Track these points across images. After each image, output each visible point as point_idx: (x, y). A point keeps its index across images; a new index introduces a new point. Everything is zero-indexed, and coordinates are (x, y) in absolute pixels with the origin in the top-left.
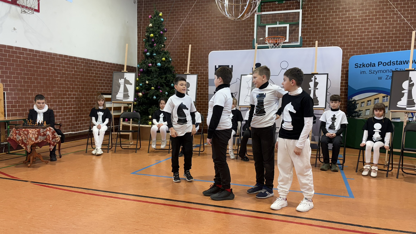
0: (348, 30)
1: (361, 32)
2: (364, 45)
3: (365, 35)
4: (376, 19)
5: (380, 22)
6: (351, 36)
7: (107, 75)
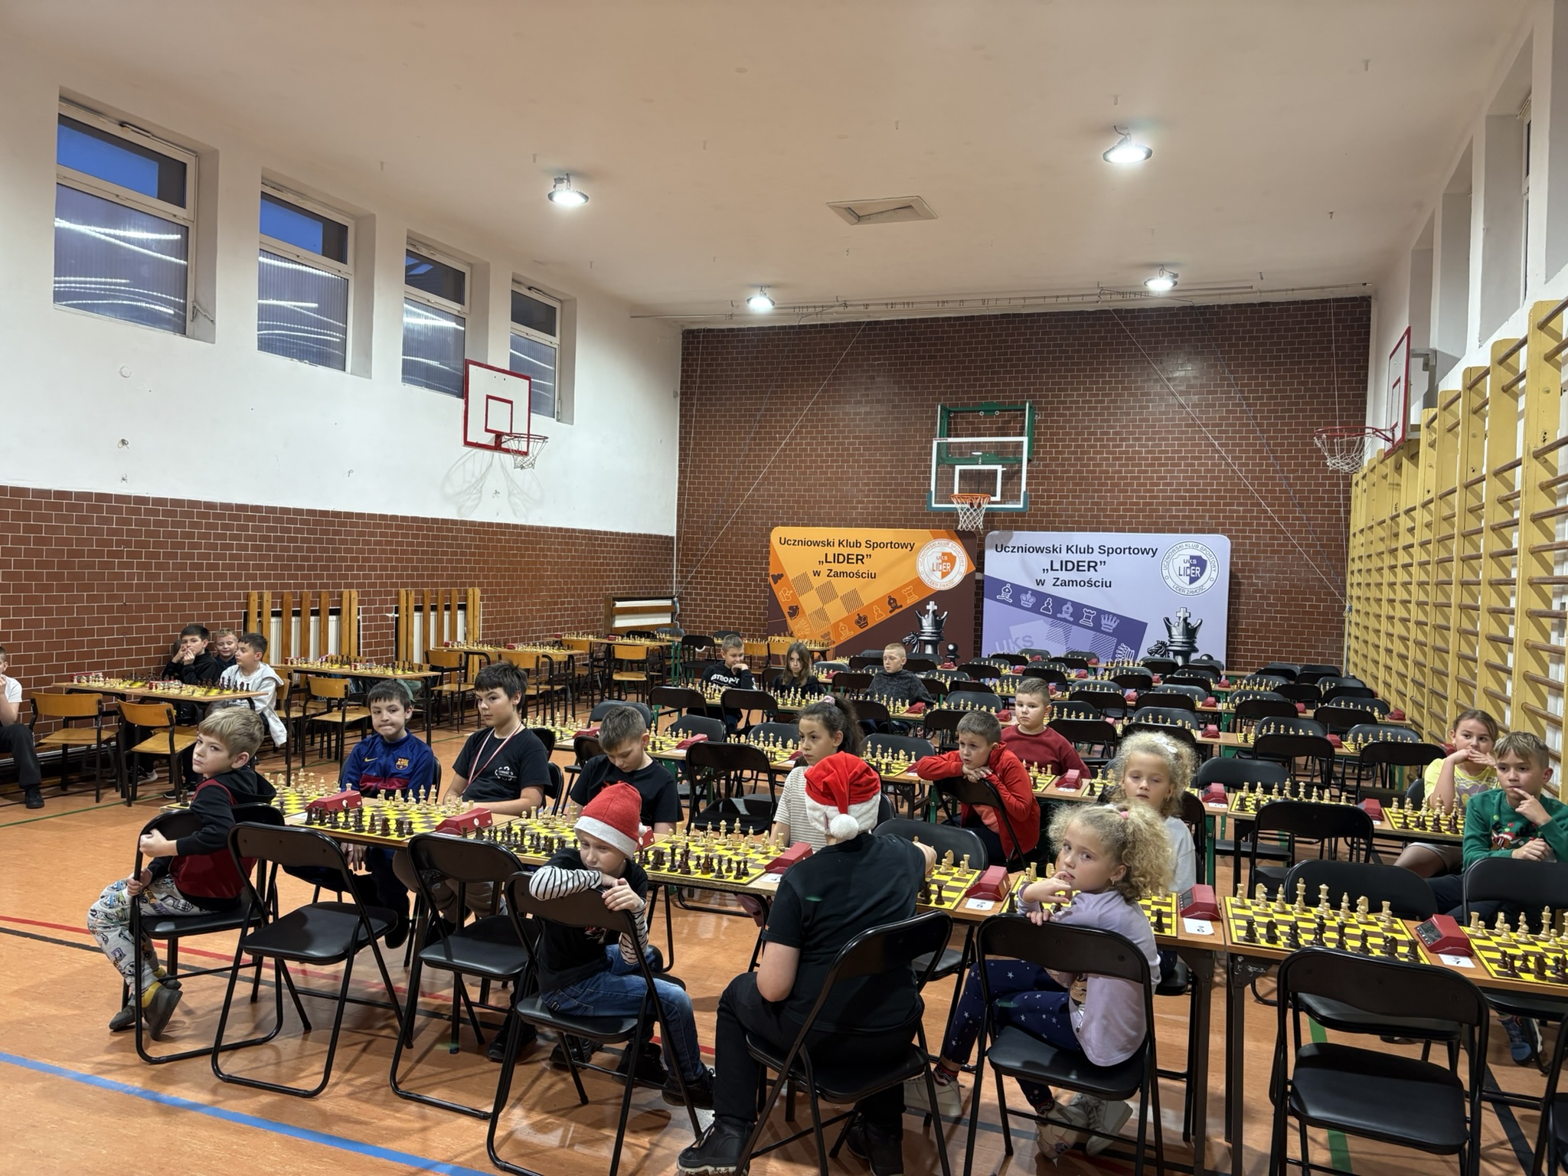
0: (1126, 478)
1: (1152, 484)
2: (1157, 510)
3: (1159, 491)
4: (1180, 458)
5: (1187, 465)
6: (1132, 491)
7: (623, 558)
